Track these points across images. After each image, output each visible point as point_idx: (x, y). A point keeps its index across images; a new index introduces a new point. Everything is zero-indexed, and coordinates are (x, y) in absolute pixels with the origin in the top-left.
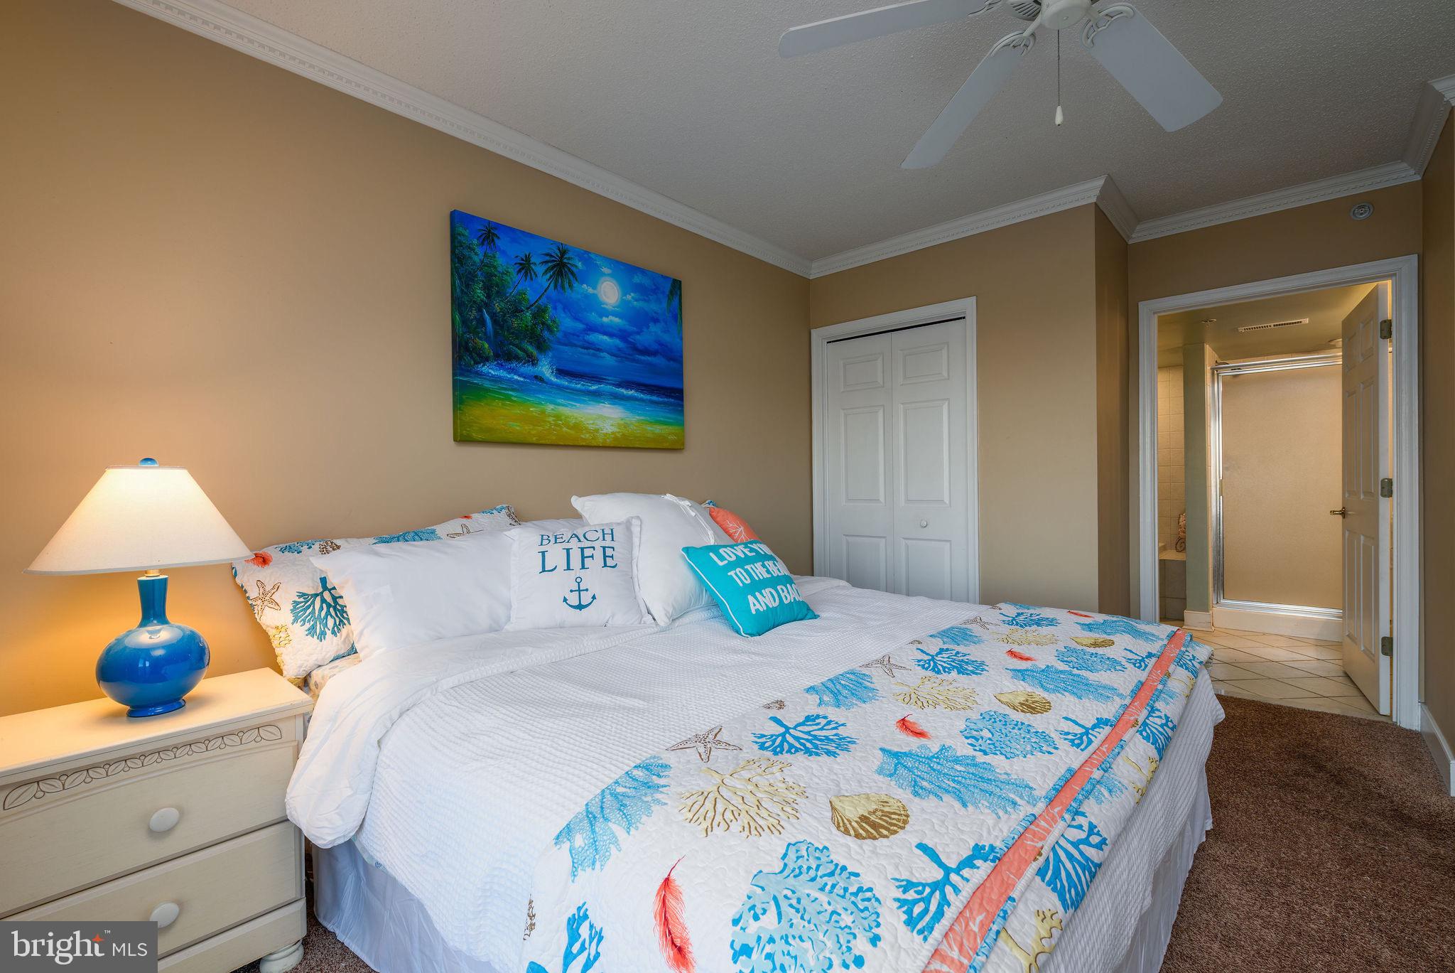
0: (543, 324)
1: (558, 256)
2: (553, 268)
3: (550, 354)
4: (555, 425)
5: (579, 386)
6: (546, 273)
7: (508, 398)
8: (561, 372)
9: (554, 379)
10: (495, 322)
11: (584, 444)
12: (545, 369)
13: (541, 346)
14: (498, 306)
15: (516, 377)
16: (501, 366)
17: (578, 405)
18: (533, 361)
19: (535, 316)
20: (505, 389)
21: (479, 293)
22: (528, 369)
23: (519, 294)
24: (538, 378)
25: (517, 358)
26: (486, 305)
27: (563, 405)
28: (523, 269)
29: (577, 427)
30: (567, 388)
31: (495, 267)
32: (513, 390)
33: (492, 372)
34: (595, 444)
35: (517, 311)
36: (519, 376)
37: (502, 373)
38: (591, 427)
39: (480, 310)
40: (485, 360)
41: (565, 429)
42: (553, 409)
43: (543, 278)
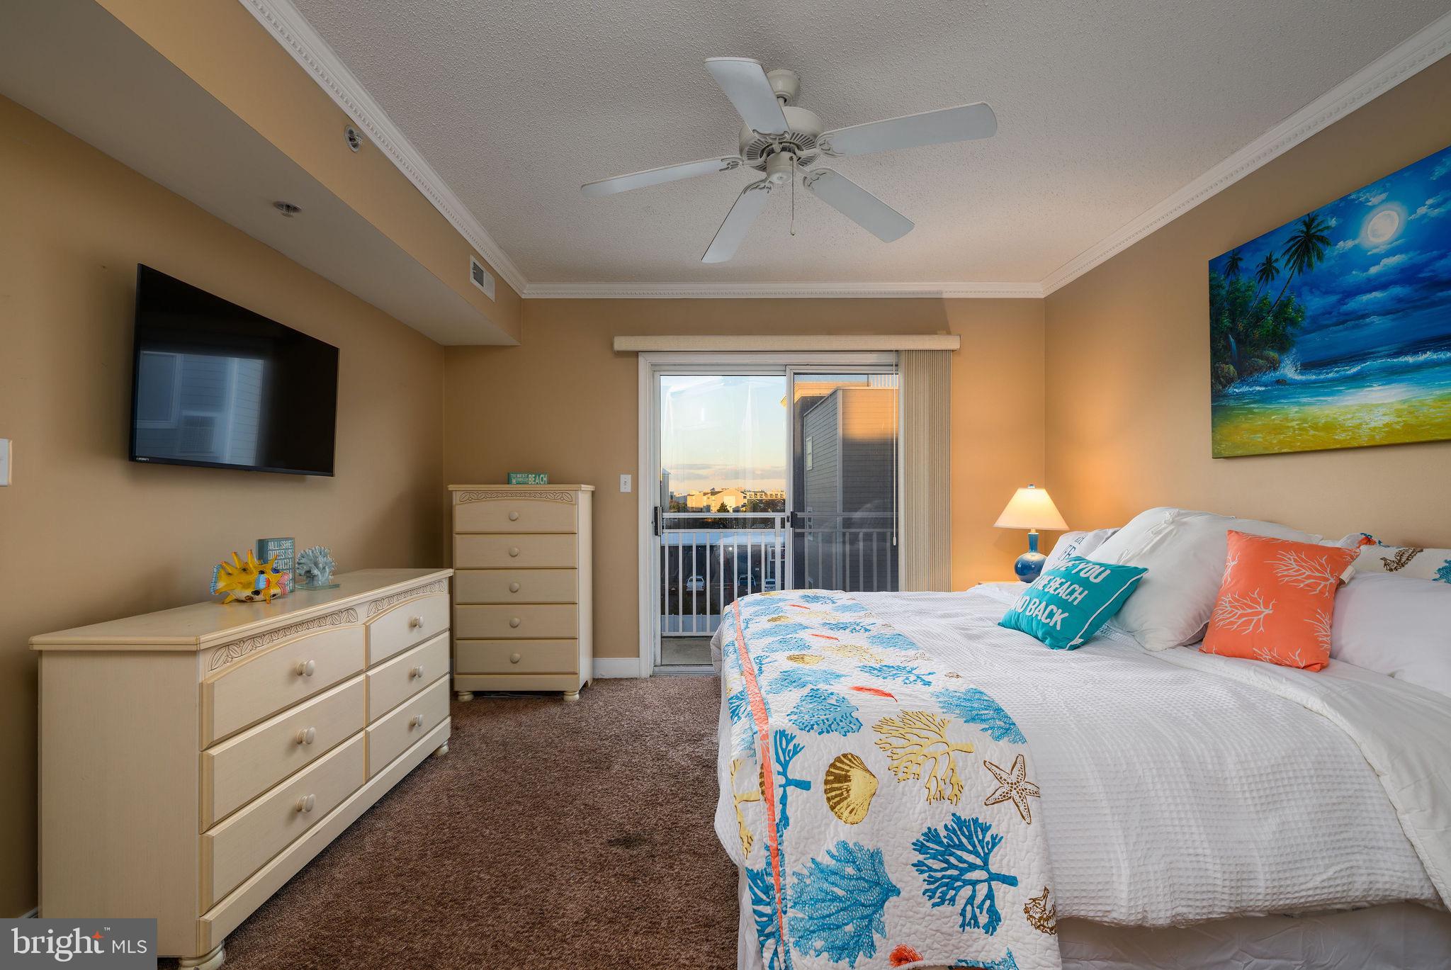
0: (1285, 319)
1: (1302, 232)
2: (1291, 256)
3: (1294, 350)
4: (1300, 429)
5: (1331, 375)
6: (1289, 261)
7: (1251, 411)
8: (1307, 366)
9: (1299, 378)
10: (1238, 341)
11: (1338, 446)
12: (1289, 371)
13: (1282, 344)
14: (1241, 327)
15: (1258, 388)
16: (1244, 383)
17: (1329, 399)
18: (1274, 366)
19: (1276, 317)
20: (1248, 403)
21: (1226, 322)
22: (1271, 376)
23: (1261, 302)
24: (1281, 382)
25: (1259, 369)
26: (1231, 329)
27: (1310, 404)
28: (1264, 274)
29: (1329, 427)
30: (1315, 382)
31: (1238, 290)
32: (1255, 402)
33: (1237, 390)
34: (1356, 445)
35: (1258, 319)
36: (1261, 386)
37: (1245, 389)
38: (1349, 423)
39: (1227, 338)
40: (1230, 381)
41: (1312, 432)
42: (1296, 412)
43: (1285, 269)
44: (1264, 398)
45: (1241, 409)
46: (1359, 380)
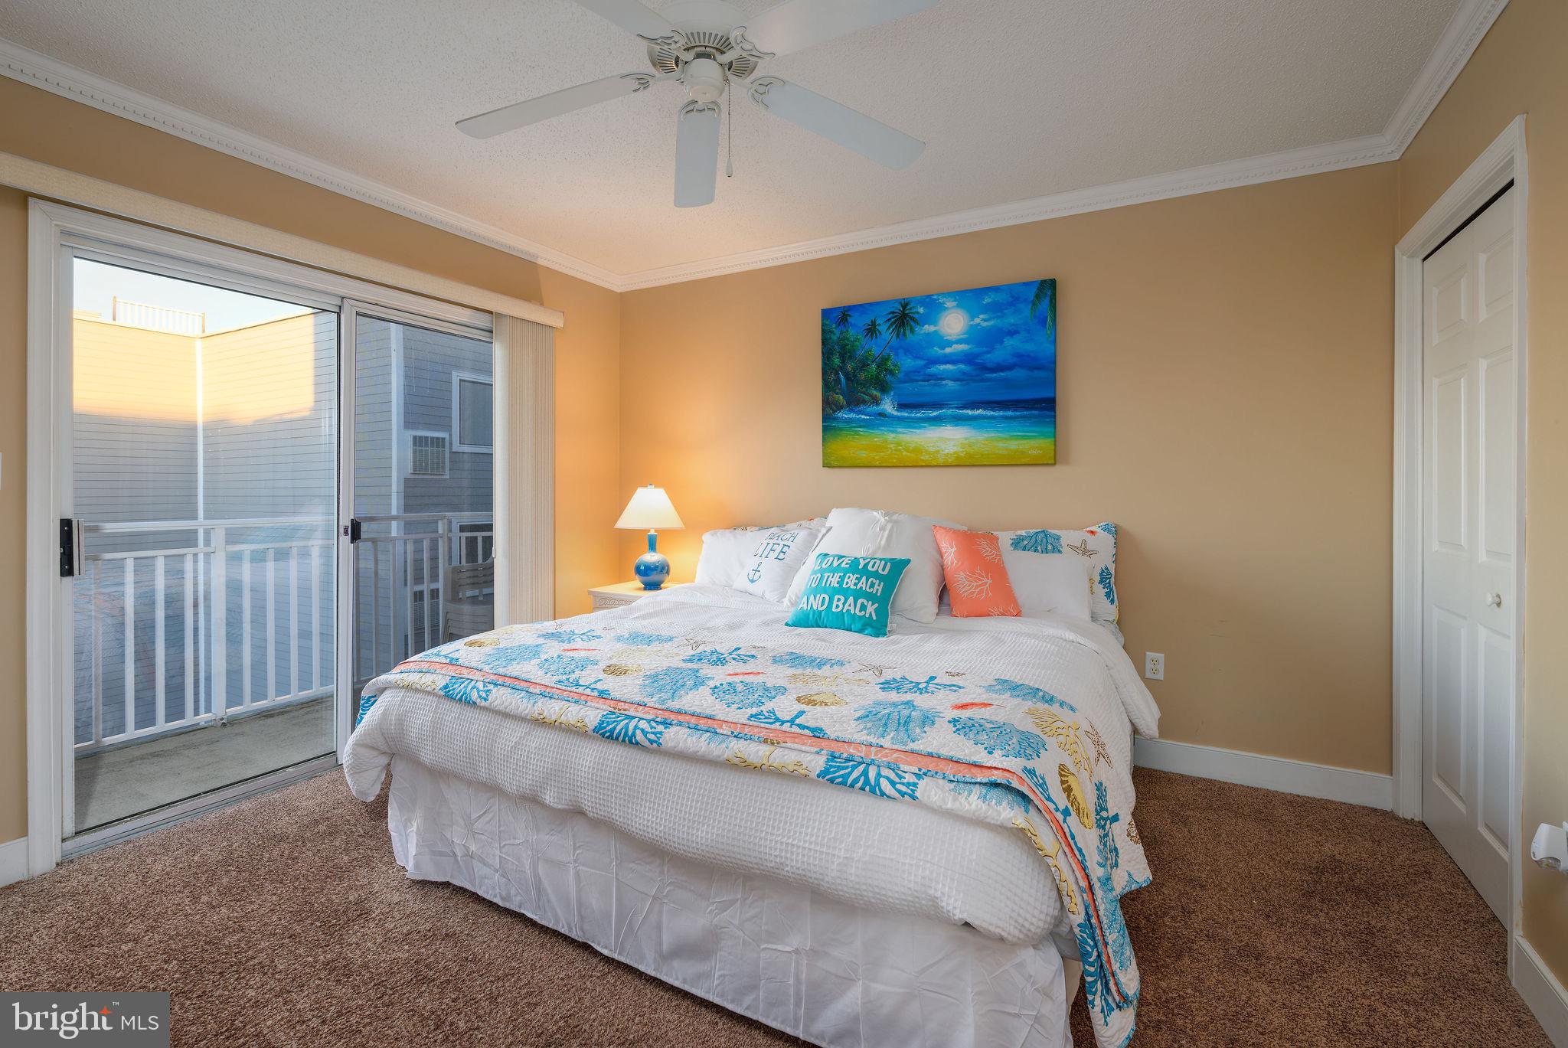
0: (886, 370)
1: (899, 310)
2: (891, 325)
3: (892, 393)
4: (895, 450)
5: (919, 415)
6: (889, 328)
7: (857, 434)
8: (902, 406)
9: (895, 413)
10: (848, 379)
11: (924, 464)
12: (888, 406)
13: (884, 388)
14: (849, 367)
15: (863, 417)
16: (851, 411)
17: (918, 431)
18: (876, 401)
19: (878, 366)
20: (855, 427)
21: (837, 361)
22: (874, 409)
23: (866, 352)
24: (882, 415)
25: (864, 402)
26: (841, 368)
27: (904, 433)
28: (869, 332)
29: (917, 450)
30: (908, 418)
31: (848, 339)
32: (860, 427)
33: (845, 416)
34: (935, 464)
35: (864, 365)
36: (866, 415)
37: (853, 415)
38: (931, 449)
39: (837, 374)
40: (840, 408)
41: (905, 453)
42: (894, 438)
43: (886, 332)
44: (867, 425)
45: (847, 430)
46: (938, 421)
